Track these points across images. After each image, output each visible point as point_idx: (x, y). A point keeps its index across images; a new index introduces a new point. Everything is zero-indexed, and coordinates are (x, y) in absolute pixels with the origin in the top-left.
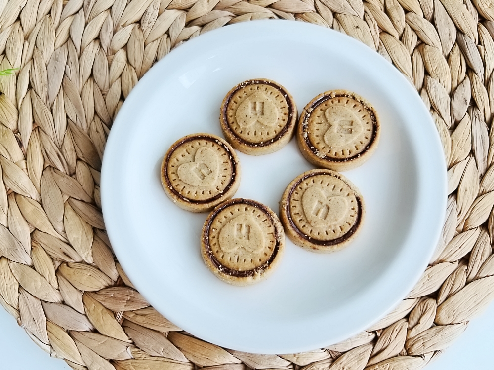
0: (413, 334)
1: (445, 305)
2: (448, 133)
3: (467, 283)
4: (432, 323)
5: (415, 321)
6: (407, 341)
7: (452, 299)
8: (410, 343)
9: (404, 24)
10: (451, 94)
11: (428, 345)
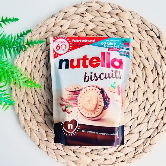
0: (144, 147)
1: (152, 139)
2: (152, 94)
3: (157, 134)
4: (149, 144)
5: (145, 144)
6: (143, 149)
7: (154, 138)
8: (144, 149)
9: (139, 61)
10: (153, 82)
11: (148, 149)
